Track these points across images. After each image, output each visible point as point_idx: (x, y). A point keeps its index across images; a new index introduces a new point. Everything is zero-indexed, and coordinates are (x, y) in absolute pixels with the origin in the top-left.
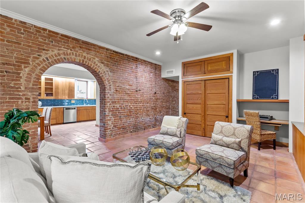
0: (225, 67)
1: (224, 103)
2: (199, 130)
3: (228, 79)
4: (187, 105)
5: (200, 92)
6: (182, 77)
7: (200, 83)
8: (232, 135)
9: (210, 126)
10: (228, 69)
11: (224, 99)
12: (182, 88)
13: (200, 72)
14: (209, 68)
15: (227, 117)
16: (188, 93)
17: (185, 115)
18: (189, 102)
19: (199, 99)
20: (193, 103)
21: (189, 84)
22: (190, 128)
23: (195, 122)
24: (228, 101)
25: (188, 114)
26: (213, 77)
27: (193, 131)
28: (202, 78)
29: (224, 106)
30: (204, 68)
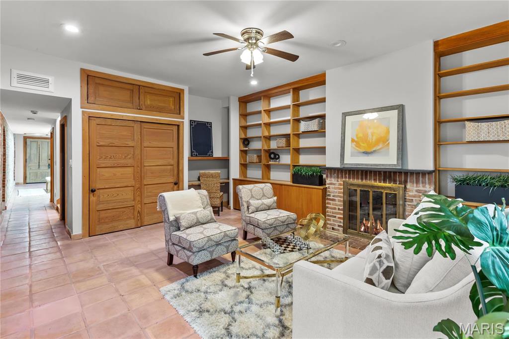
0: (173, 107)
1: (172, 163)
2: (130, 218)
3: (177, 127)
4: (98, 170)
5: (131, 143)
6: (82, 103)
7: (133, 125)
8: (263, 196)
9: (150, 204)
10: (178, 112)
11: (172, 157)
12: (83, 130)
13: (130, 105)
14: (148, 102)
15: (176, 184)
16: (101, 143)
17: (91, 195)
18: (104, 163)
19: (129, 157)
20: (116, 165)
21: (103, 123)
22: (107, 220)
23: (121, 204)
24: (177, 160)
25: (101, 191)
26: (157, 119)
27: (115, 224)
28: (135, 117)
29: (172, 167)
30: (137, 98)
